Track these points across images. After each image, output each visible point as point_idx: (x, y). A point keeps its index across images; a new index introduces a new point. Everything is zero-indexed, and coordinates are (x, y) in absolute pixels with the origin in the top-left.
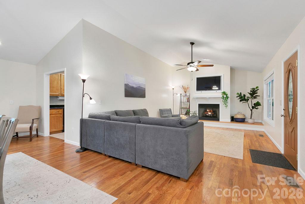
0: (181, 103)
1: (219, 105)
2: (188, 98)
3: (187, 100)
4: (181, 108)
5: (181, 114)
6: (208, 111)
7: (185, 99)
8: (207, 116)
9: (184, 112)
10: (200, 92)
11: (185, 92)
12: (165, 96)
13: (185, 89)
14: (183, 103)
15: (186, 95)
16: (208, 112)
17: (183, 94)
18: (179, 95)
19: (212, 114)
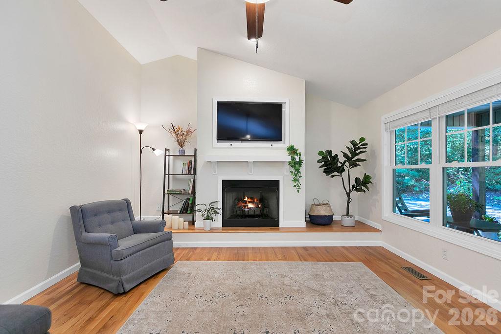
0: (167, 176)
1: (277, 182)
2: (190, 162)
3: (186, 167)
4: (168, 193)
5: (166, 210)
6: (246, 199)
7: (179, 167)
8: (247, 214)
9: (177, 204)
10: (226, 144)
11: (181, 144)
12: (111, 153)
13: (181, 136)
14: (174, 179)
15: (182, 154)
16: (246, 202)
17: (175, 149)
18: (159, 152)
19: (257, 207)
